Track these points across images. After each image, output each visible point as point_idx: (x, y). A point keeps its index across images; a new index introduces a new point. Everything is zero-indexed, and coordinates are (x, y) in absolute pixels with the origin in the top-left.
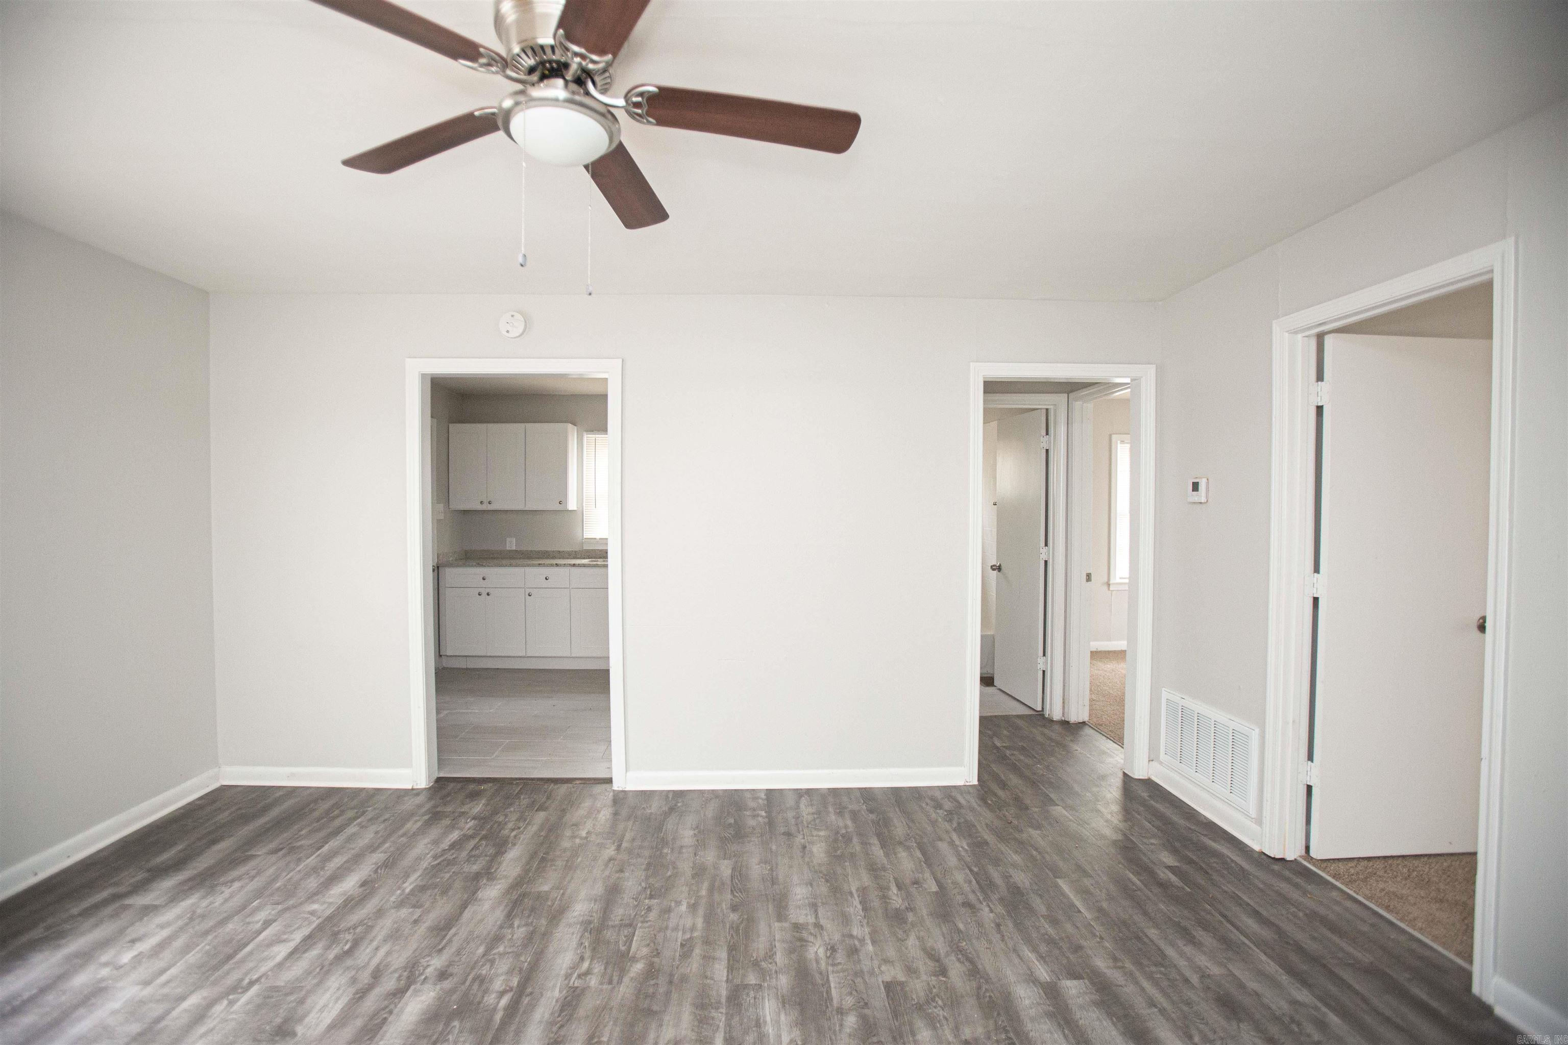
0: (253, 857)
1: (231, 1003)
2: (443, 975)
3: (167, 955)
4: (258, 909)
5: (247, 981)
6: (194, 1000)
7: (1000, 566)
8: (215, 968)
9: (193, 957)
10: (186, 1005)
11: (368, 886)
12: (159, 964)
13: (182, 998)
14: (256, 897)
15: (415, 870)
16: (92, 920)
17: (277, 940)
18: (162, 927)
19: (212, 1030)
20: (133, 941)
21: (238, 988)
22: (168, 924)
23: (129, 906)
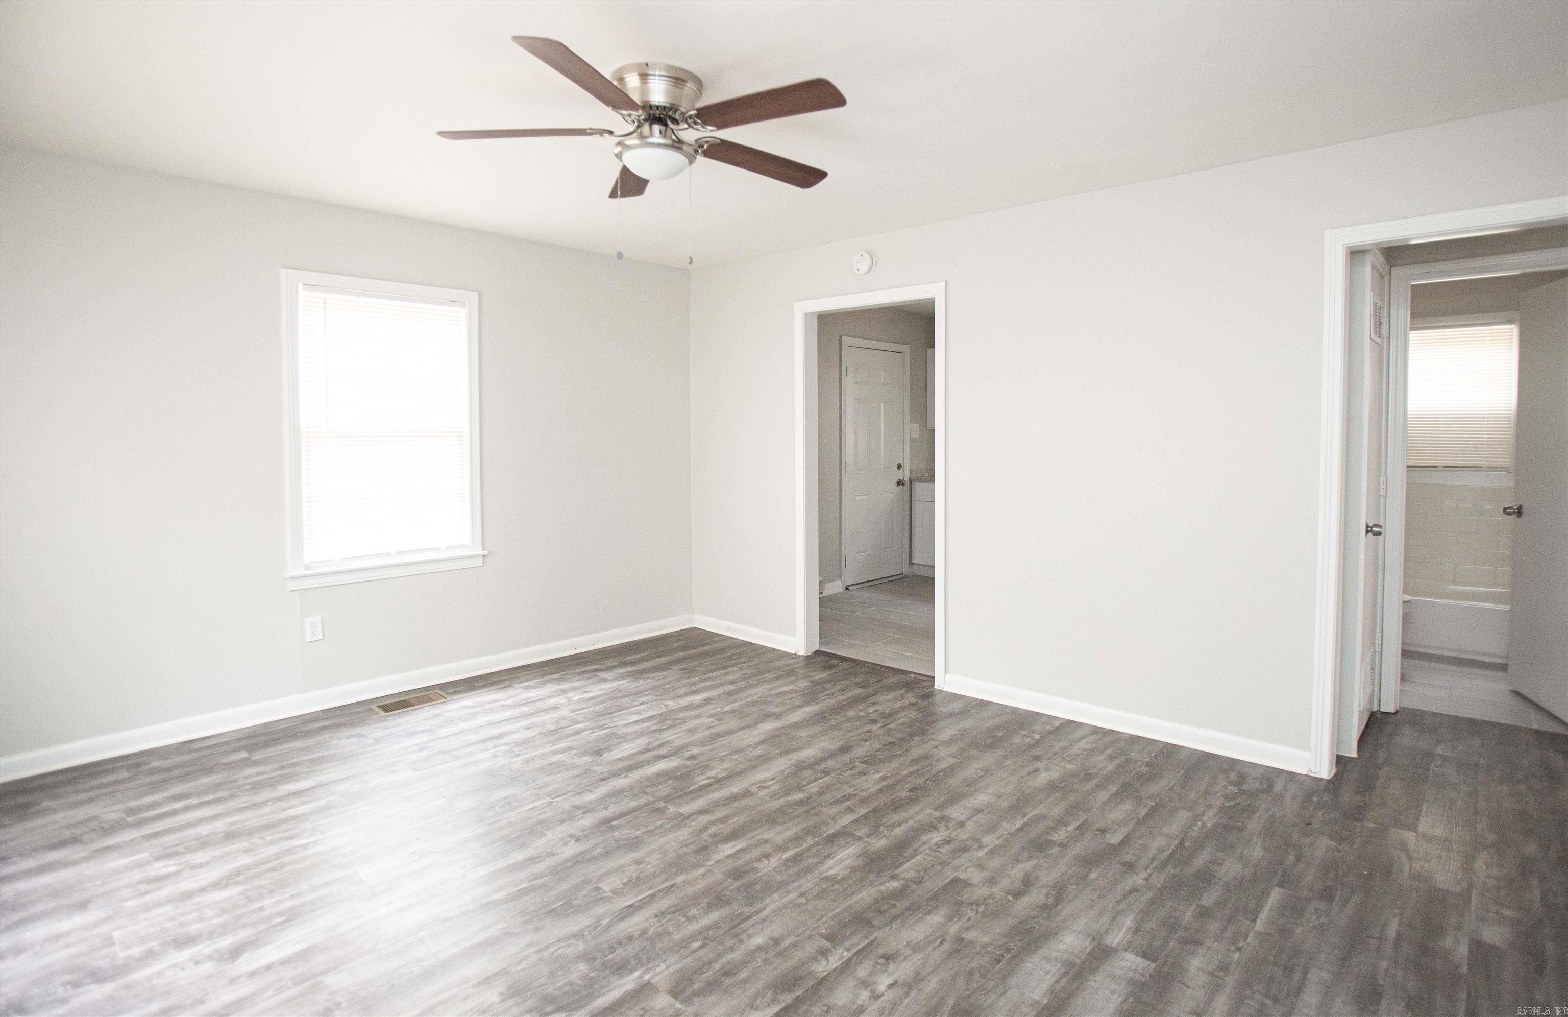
0: (670, 669)
1: (592, 733)
2: (692, 757)
3: (591, 703)
4: (646, 695)
5: (608, 725)
6: (581, 725)
7: (1520, 508)
8: (602, 715)
9: (597, 708)
10: (577, 726)
11: (707, 701)
12: (585, 706)
13: (578, 723)
14: (651, 689)
15: (741, 701)
16: (580, 677)
17: (638, 713)
18: (601, 690)
19: (575, 740)
20: (584, 692)
21: (602, 728)
22: (605, 689)
23: (597, 675)
